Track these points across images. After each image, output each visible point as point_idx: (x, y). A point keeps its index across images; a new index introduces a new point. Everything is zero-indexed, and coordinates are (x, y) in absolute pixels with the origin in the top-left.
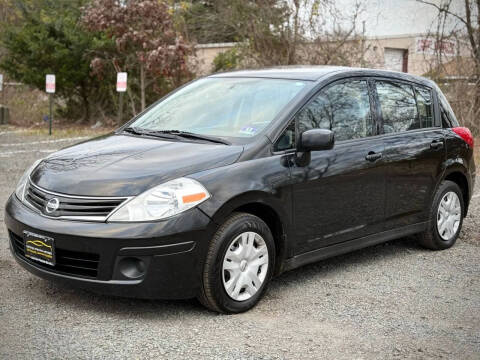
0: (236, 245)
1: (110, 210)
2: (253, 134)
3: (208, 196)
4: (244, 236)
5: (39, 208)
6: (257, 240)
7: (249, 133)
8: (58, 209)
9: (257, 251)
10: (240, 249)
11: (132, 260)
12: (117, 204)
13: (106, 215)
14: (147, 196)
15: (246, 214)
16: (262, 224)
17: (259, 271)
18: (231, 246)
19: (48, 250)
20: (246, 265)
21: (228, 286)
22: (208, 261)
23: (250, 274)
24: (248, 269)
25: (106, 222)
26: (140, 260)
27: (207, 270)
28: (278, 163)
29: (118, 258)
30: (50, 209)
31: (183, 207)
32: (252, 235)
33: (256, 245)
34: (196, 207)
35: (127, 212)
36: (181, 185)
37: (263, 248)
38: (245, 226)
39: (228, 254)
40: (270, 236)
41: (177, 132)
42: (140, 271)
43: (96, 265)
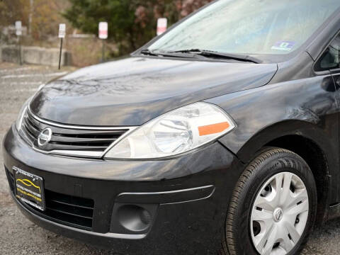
0: (268, 189)
1: (108, 143)
2: (289, 50)
3: (232, 126)
4: (278, 177)
5: (32, 140)
6: (295, 183)
7: (283, 48)
8: (50, 142)
9: (295, 196)
10: (274, 193)
11: (133, 208)
12: (117, 135)
13: (103, 150)
14: (155, 126)
15: (280, 150)
16: (301, 162)
17: (297, 221)
18: (262, 190)
19: (37, 191)
20: (281, 213)
21: (257, 240)
22: (232, 210)
23: (286, 225)
24: (283, 219)
25: (102, 158)
26: (143, 209)
27: (230, 222)
28: (319, 86)
29: (116, 206)
30: (42, 141)
31: (201, 140)
32: (289, 176)
33: (293, 188)
34: (217, 140)
35: (128, 146)
36: (197, 112)
37: (302, 192)
38: (280, 165)
39: (258, 201)
40: (311, 176)
41: (197, 50)
42: (144, 222)
43: (90, 213)
